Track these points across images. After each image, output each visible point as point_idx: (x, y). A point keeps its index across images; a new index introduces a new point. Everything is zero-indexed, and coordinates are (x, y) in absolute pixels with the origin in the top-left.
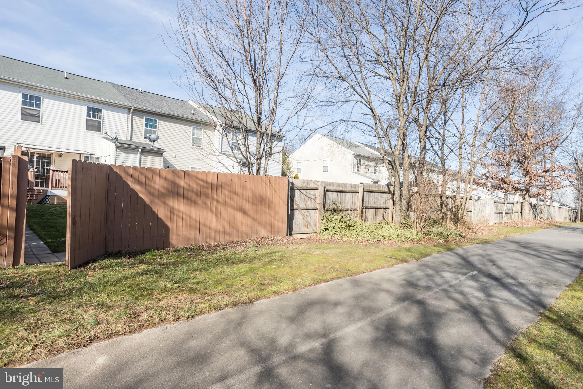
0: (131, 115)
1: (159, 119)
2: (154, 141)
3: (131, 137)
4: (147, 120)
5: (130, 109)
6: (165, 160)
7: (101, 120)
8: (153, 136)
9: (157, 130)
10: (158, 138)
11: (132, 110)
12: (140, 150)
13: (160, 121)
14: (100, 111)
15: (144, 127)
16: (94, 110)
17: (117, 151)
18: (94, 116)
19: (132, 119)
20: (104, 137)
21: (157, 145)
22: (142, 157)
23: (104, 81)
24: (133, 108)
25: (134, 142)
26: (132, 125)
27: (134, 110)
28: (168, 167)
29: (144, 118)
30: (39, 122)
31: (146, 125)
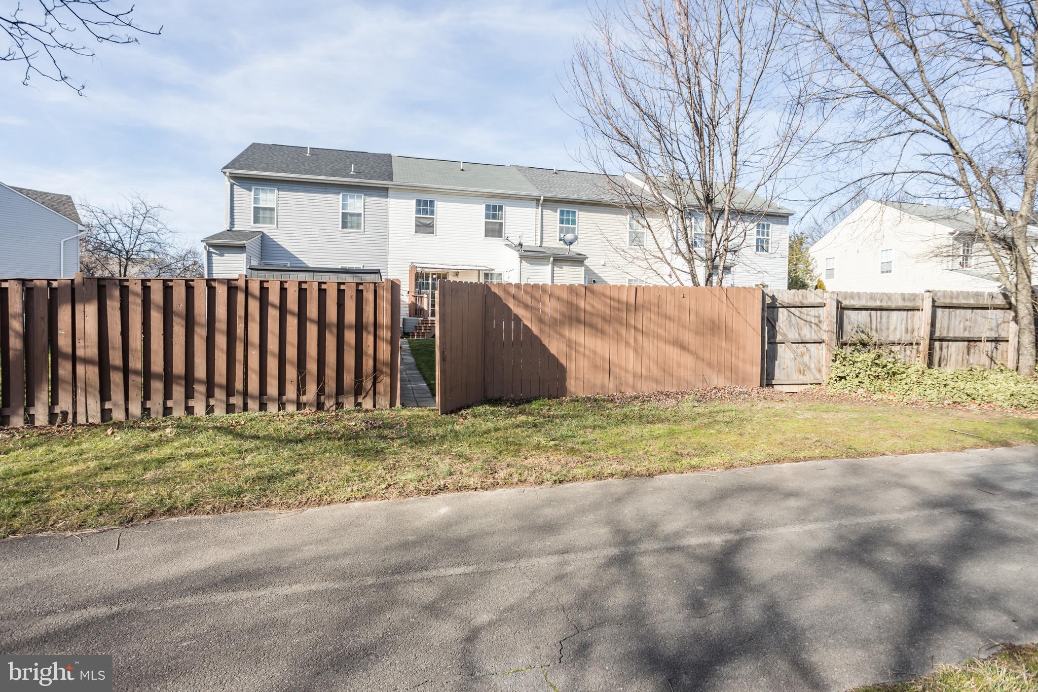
0: (540, 208)
1: (579, 210)
2: (571, 243)
3: (542, 241)
4: (562, 213)
5: (538, 200)
6: (588, 271)
7: (503, 221)
8: (569, 237)
9: (576, 226)
10: (576, 238)
11: (541, 202)
12: (552, 259)
13: (580, 213)
14: (501, 208)
15: (558, 225)
16: (494, 207)
17: (521, 263)
18: (494, 217)
19: (542, 214)
20: (506, 245)
21: (575, 249)
22: (556, 268)
23: (508, 165)
24: (542, 198)
25: (545, 248)
26: (542, 222)
27: (545, 200)
28: (594, 281)
29: (558, 211)
30: (433, 233)
31: (562, 222)
